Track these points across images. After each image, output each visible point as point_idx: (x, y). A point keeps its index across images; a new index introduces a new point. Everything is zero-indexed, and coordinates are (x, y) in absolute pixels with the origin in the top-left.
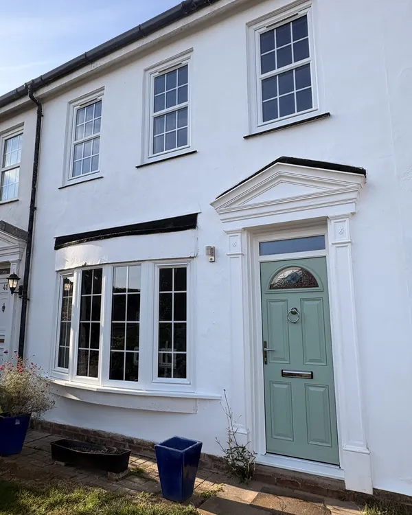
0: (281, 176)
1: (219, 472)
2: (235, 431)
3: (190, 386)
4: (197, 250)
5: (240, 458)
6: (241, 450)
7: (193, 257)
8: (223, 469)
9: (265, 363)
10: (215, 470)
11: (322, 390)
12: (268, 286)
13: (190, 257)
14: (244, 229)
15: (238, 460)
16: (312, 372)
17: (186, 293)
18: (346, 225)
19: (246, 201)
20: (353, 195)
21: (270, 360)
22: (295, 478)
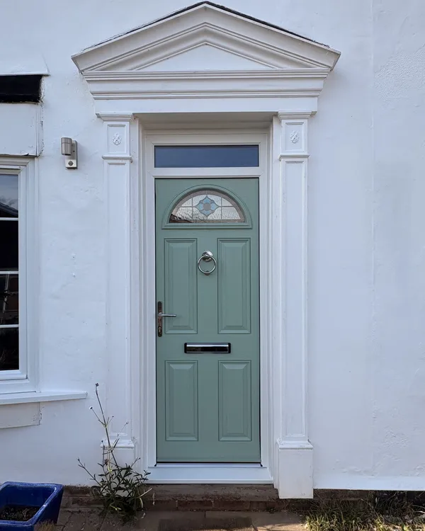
0: (206, 32)
1: (82, 509)
2: (112, 445)
3: (27, 381)
4: (41, 144)
5: (122, 486)
6: (123, 473)
7: (33, 157)
8: (89, 504)
9: (159, 334)
10: (75, 508)
11: (242, 367)
12: (167, 217)
13: (27, 156)
14: (136, 116)
15: (120, 489)
16: (229, 344)
17: (17, 222)
18: (303, 129)
19: (146, 65)
20: (317, 84)
21: (167, 330)
22: (207, 496)
